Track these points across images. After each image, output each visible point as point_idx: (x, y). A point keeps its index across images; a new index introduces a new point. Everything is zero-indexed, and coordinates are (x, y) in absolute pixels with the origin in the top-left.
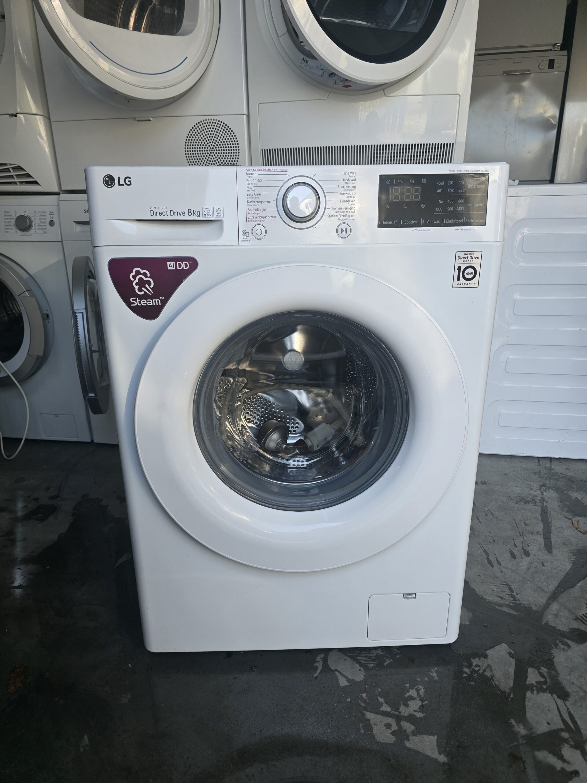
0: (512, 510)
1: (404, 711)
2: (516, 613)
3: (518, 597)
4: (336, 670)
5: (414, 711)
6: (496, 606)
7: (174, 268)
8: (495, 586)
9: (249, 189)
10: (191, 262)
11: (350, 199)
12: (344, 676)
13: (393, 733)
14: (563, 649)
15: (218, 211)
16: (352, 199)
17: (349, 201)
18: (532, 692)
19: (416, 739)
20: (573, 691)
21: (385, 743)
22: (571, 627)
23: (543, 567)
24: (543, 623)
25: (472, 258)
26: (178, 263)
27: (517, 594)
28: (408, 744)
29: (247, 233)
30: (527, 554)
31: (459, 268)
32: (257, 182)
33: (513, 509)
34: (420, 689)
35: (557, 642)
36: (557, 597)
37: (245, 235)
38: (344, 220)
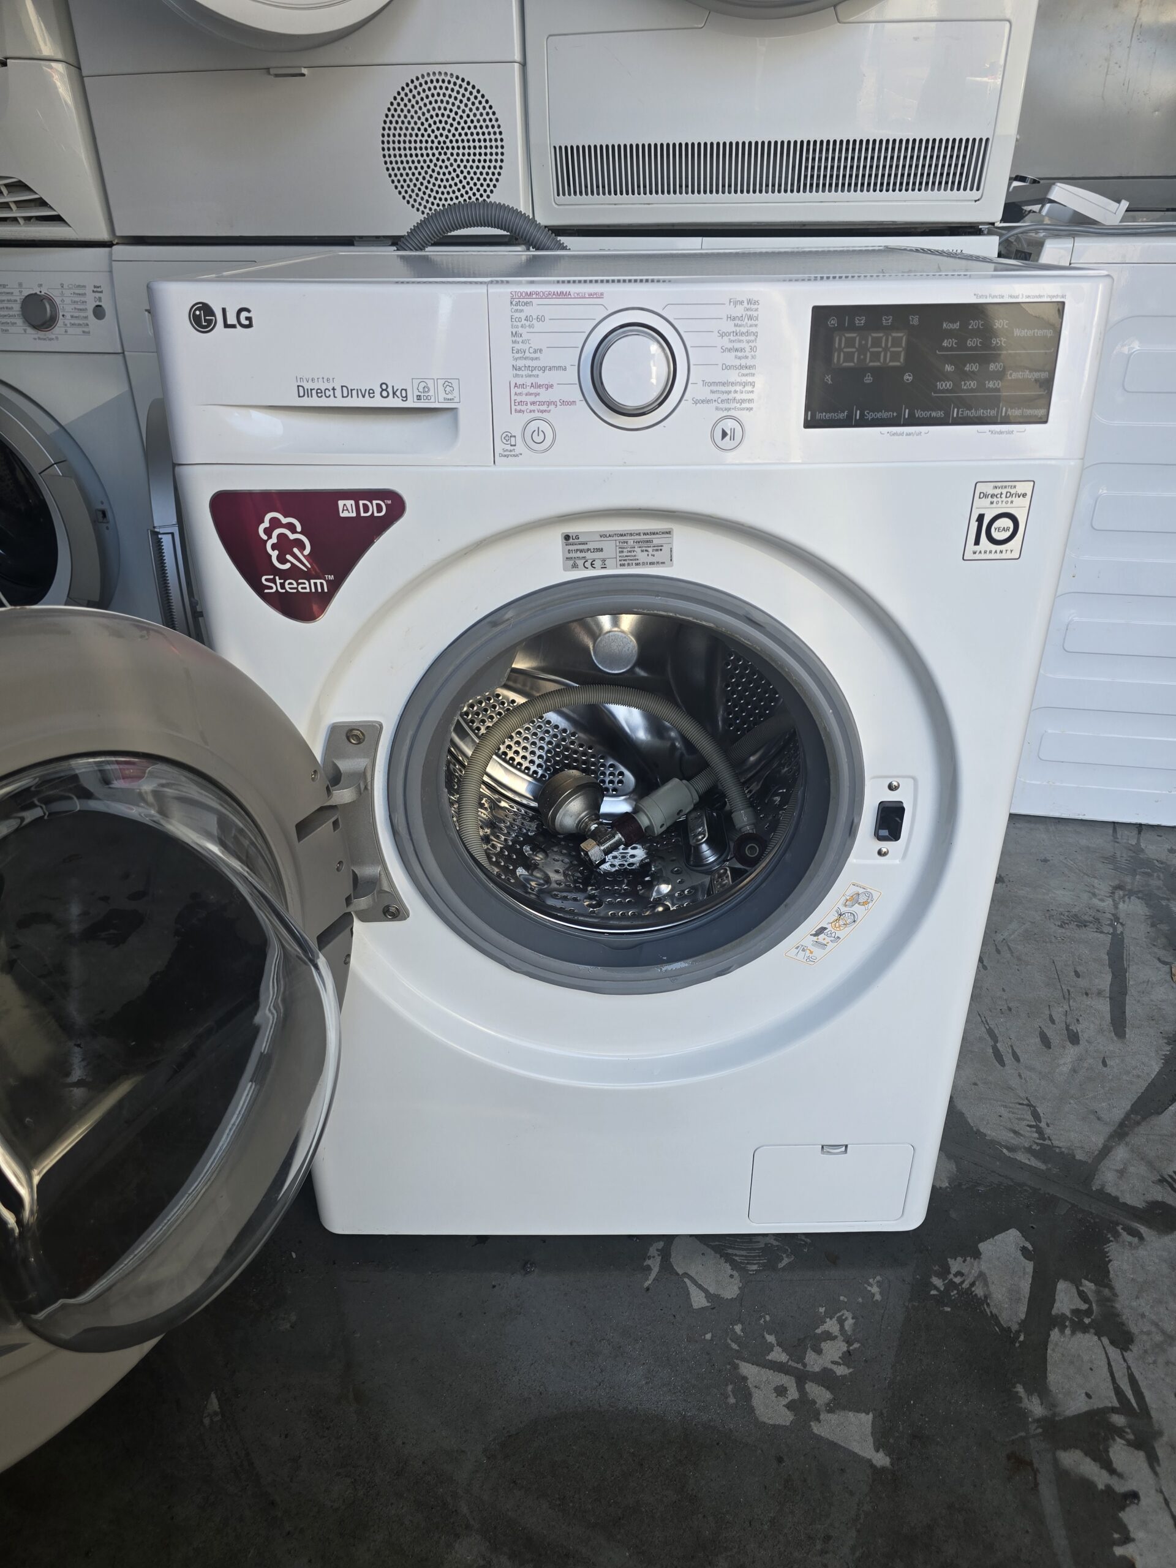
0: (1051, 942)
1: (814, 1362)
2: (1043, 1167)
3: (1048, 1131)
4: (686, 1275)
5: (833, 1362)
6: (1005, 1151)
7: (354, 515)
8: (1005, 1107)
9: (518, 339)
10: (389, 502)
11: (743, 362)
12: (700, 1287)
13: (788, 1406)
14: (1130, 1244)
15: (448, 389)
16: (749, 362)
17: (741, 367)
18: (1062, 1331)
19: (833, 1418)
20: (1142, 1332)
21: (774, 1426)
22: (1149, 1198)
23: (1105, 1069)
24: (1094, 1189)
25: (1011, 495)
26: (361, 502)
27: (1048, 1125)
28: (816, 1428)
29: (513, 439)
30: (1074, 1038)
31: (981, 518)
32: (535, 322)
33: (1053, 940)
34: (846, 1319)
35: (1119, 1228)
36: (1127, 1134)
37: (509, 442)
38: (730, 409)
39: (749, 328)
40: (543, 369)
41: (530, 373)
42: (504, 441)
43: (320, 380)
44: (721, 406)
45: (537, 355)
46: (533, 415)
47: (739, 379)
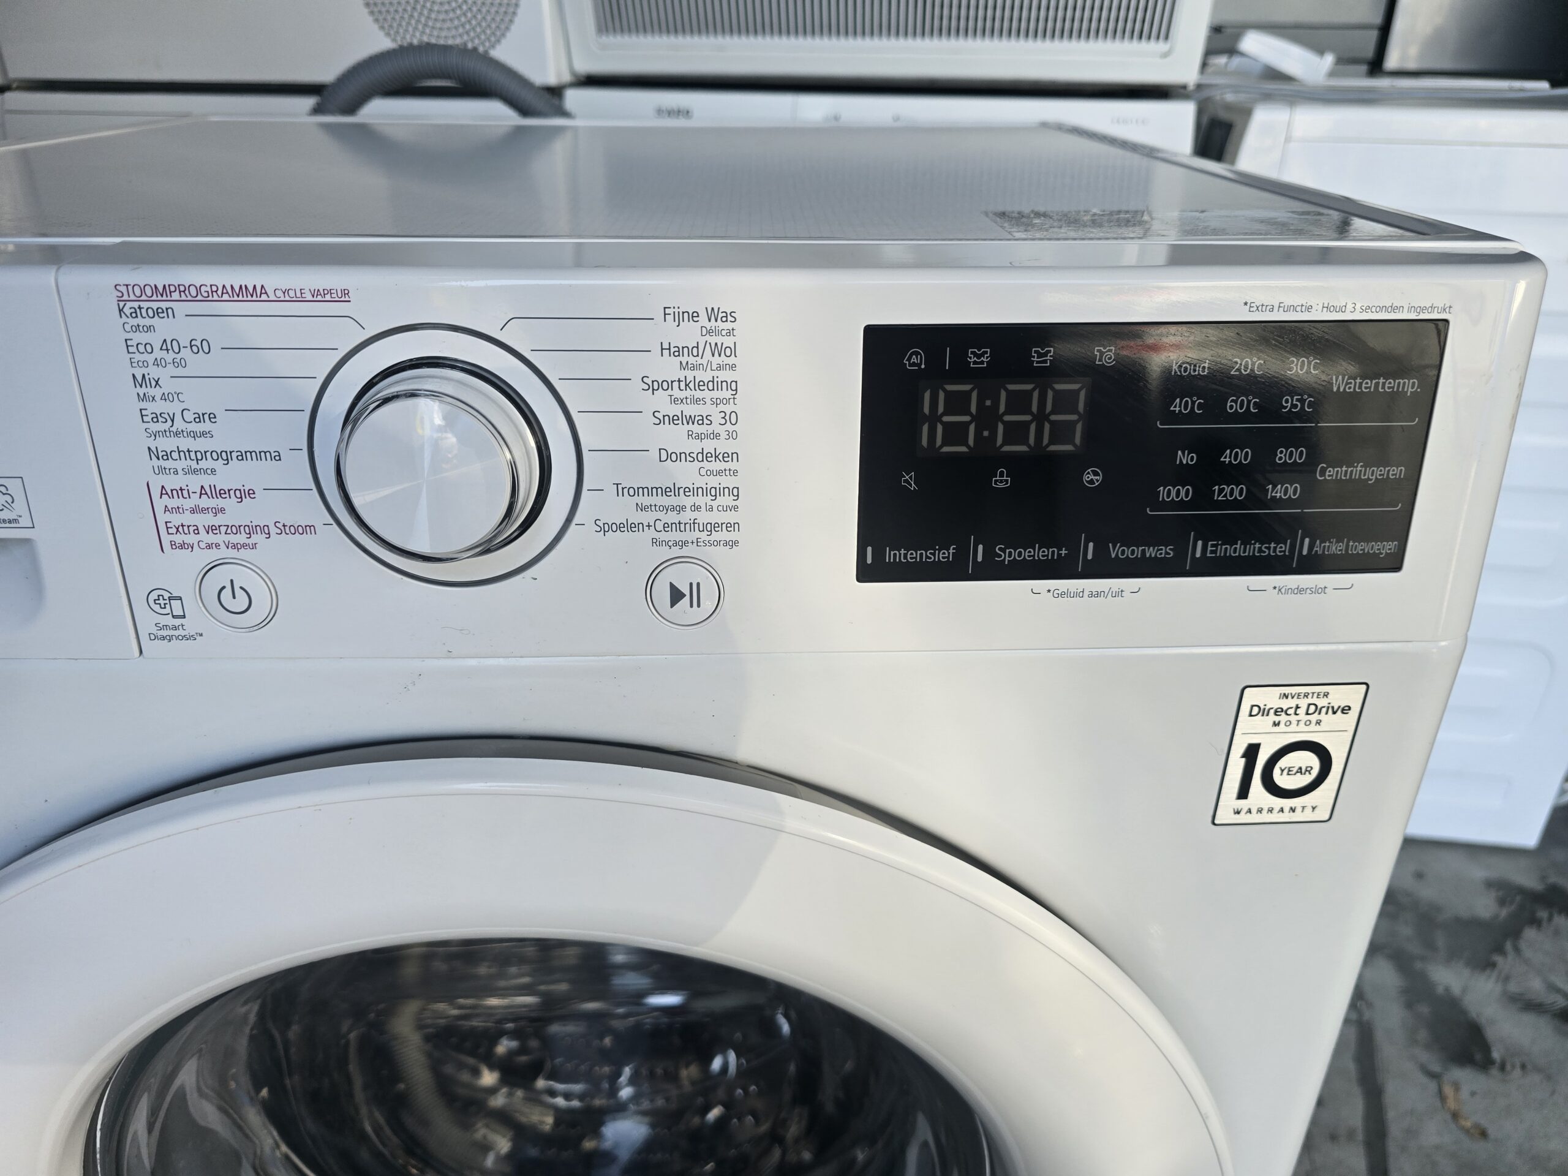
9: (151, 392)
11: (709, 446)
15: (2, 499)
16: (723, 446)
17: (705, 456)
29: (177, 603)
32: (186, 353)
37: (168, 610)
38: (685, 543)
39: (716, 373)
40: (226, 457)
41: (194, 465)
42: (157, 608)
44: (663, 536)
45: (206, 426)
46: (213, 555)
47: (700, 482)
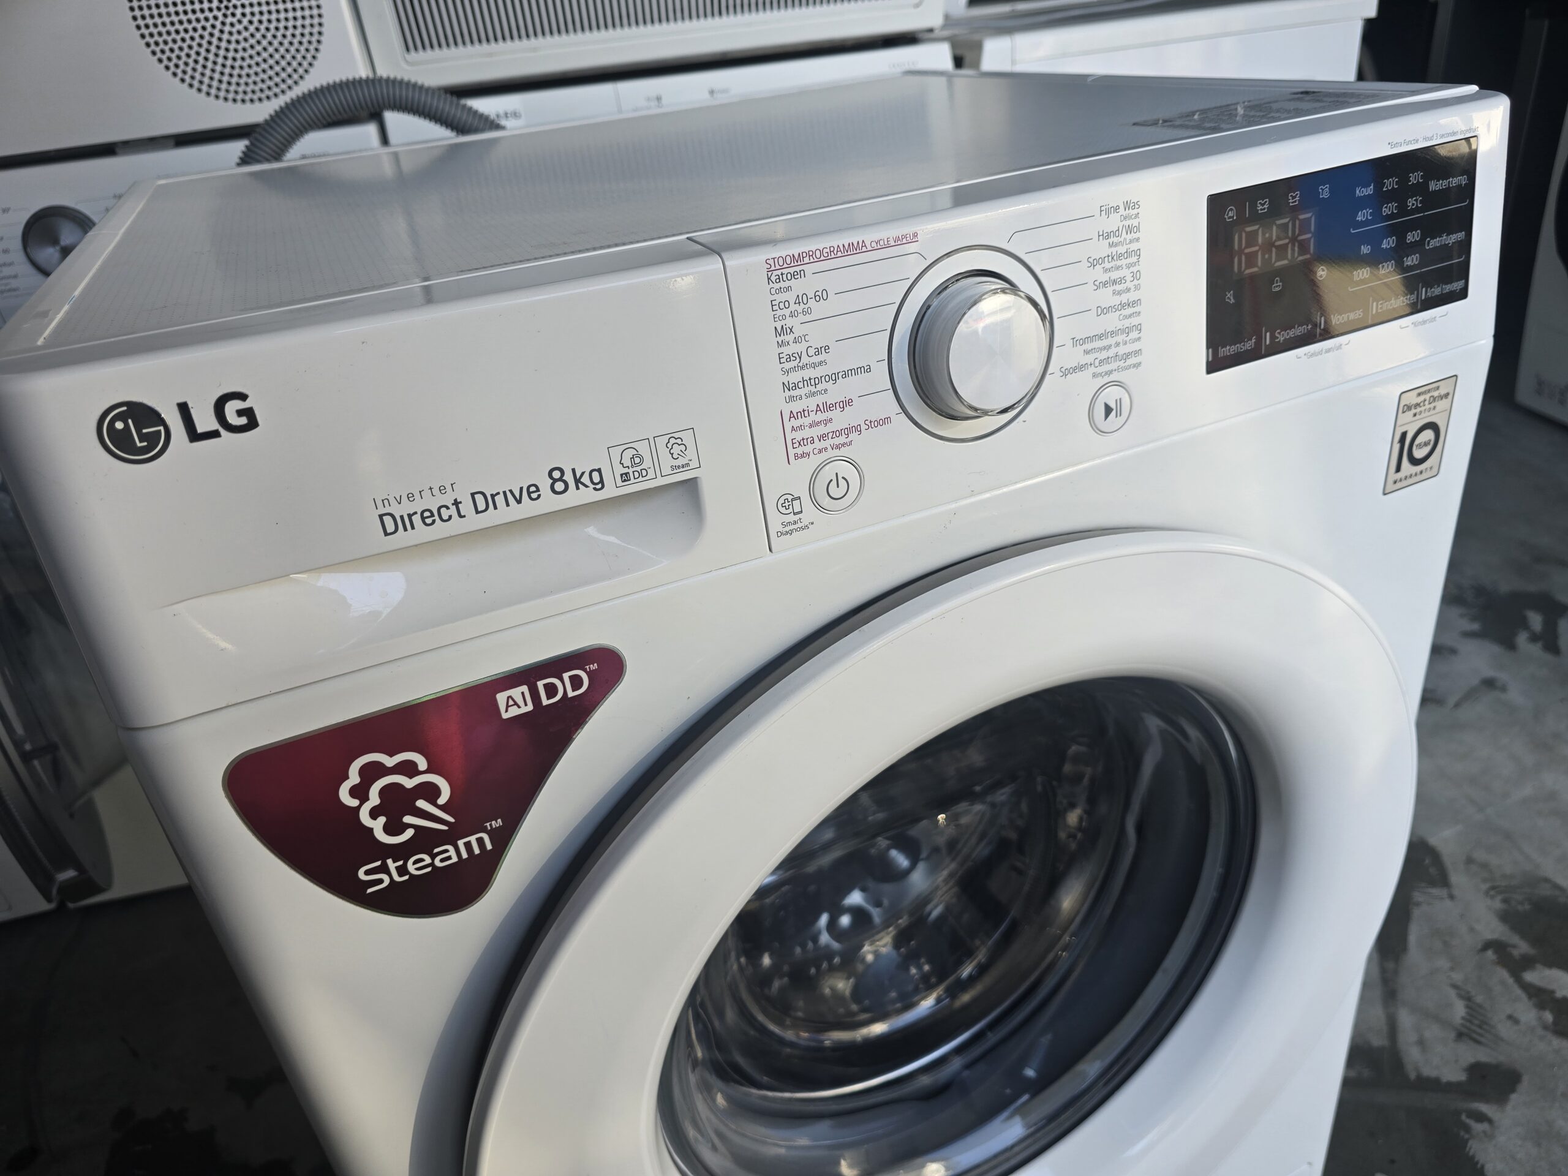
7: (529, 708)
9: (785, 338)
10: (594, 667)
11: (1124, 298)
14: (1485, 1133)
15: (676, 450)
16: (1132, 296)
17: (1123, 306)
22: (1463, 1063)
25: (1434, 399)
29: (796, 503)
31: (1403, 437)
32: (812, 303)
36: (1395, 991)
37: (791, 510)
38: (1111, 372)
39: (1128, 246)
40: (834, 378)
41: (813, 389)
42: (783, 510)
43: (427, 494)
44: (1100, 370)
45: (822, 358)
46: (823, 457)
47: (1120, 325)
